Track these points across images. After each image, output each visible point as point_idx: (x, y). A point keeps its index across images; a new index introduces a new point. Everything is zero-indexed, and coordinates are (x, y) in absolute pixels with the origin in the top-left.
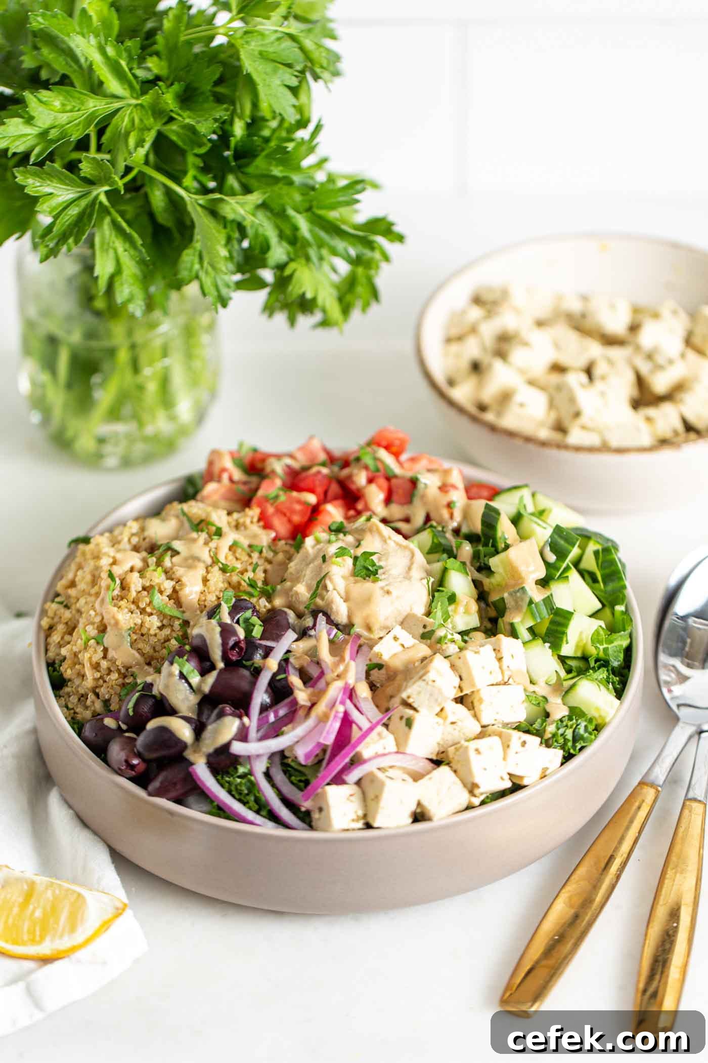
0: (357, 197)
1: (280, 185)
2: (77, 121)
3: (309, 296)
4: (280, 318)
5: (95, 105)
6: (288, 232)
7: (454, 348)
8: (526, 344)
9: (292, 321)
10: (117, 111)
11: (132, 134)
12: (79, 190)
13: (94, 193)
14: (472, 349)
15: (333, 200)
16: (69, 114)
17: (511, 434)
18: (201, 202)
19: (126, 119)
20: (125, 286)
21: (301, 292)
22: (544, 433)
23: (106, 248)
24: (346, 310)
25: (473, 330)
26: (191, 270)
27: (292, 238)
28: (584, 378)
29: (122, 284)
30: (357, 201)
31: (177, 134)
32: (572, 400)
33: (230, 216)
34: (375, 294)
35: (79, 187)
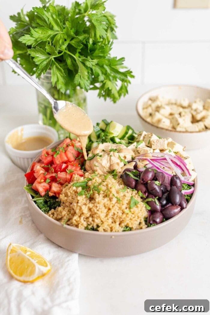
0: (123, 62)
1: (102, 59)
2: (45, 37)
3: (110, 89)
4: (102, 99)
5: (50, 33)
6: (104, 72)
7: (145, 110)
8: (164, 108)
9: (105, 99)
10: (57, 34)
11: (61, 40)
12: (47, 56)
13: (51, 58)
14: (150, 110)
15: (116, 63)
16: (43, 35)
17: (162, 129)
18: (80, 60)
19: (59, 36)
20: (60, 84)
21: (108, 87)
22: (170, 129)
23: (54, 74)
24: (120, 96)
25: (150, 106)
26: (78, 81)
27: (105, 74)
28: (179, 116)
29: (59, 84)
30: (123, 64)
31: (74, 44)
32: (177, 121)
33: (89, 66)
34: (127, 92)
35: (46, 55)
